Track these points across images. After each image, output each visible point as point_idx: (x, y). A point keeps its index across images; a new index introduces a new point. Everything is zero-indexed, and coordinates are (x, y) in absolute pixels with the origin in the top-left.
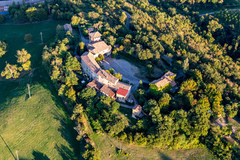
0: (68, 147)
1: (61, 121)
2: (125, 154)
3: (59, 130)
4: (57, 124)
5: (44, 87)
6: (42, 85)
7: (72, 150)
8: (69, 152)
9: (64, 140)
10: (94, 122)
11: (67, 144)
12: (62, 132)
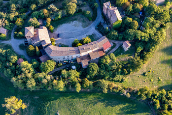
0: (123, 106)
1: (100, 101)
2: (149, 71)
3: (106, 106)
4: (100, 105)
5: (53, 100)
6: (50, 100)
7: (127, 105)
8: (127, 107)
9: (117, 106)
10: (116, 79)
11: (121, 106)
12: (109, 105)
